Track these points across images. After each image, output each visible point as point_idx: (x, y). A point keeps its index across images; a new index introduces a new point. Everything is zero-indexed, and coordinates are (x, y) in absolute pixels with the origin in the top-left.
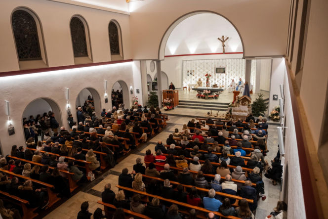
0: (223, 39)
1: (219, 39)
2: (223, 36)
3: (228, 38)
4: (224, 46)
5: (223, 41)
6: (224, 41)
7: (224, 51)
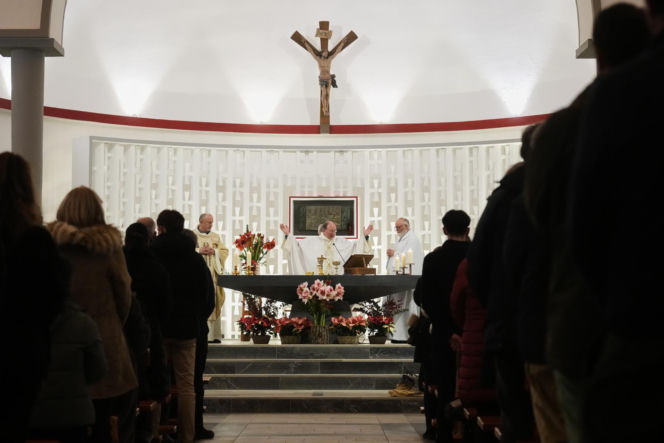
0: (324, 42)
1: (297, 37)
2: (324, 25)
3: (351, 37)
4: (328, 82)
5: (324, 55)
6: (332, 54)
7: (325, 117)
